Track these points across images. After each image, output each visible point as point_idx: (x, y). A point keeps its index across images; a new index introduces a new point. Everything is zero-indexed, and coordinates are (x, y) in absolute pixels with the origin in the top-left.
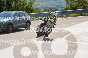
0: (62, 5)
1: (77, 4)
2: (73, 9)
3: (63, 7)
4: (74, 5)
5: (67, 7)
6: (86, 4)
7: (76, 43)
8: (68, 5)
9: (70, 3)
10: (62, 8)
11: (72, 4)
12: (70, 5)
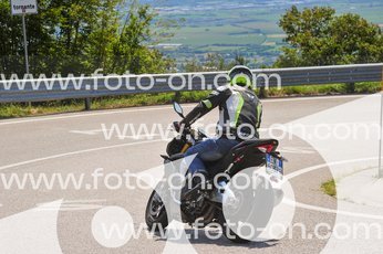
0: (265, 44)
1: (331, 41)
2: (316, 64)
3: (269, 51)
4: (319, 47)
5: (287, 51)
6: (371, 43)
7: (333, 211)
8: (295, 46)
9: (300, 37)
10: (268, 54)
11: (311, 42)
12: (302, 45)
